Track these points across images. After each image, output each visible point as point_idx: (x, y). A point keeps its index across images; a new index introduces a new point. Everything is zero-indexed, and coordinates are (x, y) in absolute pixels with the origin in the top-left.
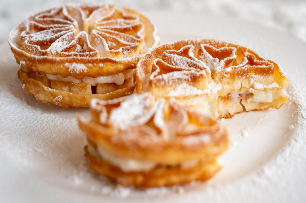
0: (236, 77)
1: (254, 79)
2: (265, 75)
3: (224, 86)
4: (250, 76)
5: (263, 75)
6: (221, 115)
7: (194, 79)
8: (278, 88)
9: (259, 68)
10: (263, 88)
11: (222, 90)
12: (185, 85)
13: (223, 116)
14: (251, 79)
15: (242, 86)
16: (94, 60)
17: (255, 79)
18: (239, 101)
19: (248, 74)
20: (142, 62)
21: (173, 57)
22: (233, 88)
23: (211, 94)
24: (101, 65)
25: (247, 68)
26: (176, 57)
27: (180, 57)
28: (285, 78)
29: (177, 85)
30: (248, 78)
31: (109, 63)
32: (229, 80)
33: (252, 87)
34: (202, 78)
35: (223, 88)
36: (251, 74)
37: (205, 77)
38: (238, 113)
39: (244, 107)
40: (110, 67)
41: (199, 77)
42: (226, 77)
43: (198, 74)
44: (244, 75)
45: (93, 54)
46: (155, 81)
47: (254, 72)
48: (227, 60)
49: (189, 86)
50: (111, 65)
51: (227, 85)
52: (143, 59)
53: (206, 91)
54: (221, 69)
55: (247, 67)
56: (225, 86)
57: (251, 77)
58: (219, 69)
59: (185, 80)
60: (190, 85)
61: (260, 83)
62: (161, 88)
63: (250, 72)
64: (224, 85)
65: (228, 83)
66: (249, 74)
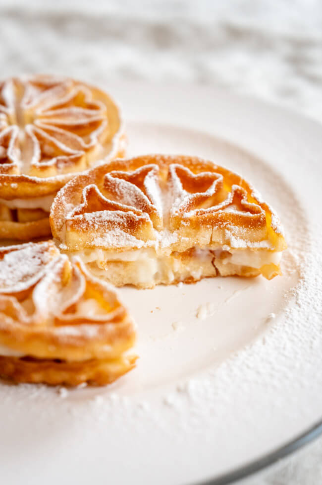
0: (201, 226)
1: (231, 232)
2: (250, 228)
3: (181, 238)
4: (225, 227)
5: (247, 227)
6: (179, 278)
7: (132, 225)
8: (270, 249)
9: (241, 217)
10: (246, 247)
11: (179, 243)
12: (118, 231)
13: (182, 278)
14: (227, 231)
15: (213, 240)
16: (3, 178)
17: (233, 232)
18: (211, 260)
19: (222, 224)
20: (68, 187)
21: (118, 183)
22: (197, 242)
23: (160, 248)
24: (14, 185)
25: (220, 215)
26: (122, 184)
27: (128, 184)
28: (282, 236)
29: (107, 231)
30: (222, 230)
31: (27, 184)
32: (188, 231)
33: (228, 243)
34: (143, 224)
35: (180, 240)
36: (227, 224)
37: (148, 223)
38: (208, 277)
39: (216, 269)
40: (28, 189)
41: (139, 222)
42: (183, 226)
43: (137, 218)
44: (217, 224)
45: (6, 167)
46: (71, 223)
47: (232, 222)
48: (195, 196)
49: (124, 234)
50: (30, 186)
51: (187, 237)
52: (72, 183)
53: (150, 243)
54: (179, 211)
55: (222, 213)
56: (183, 238)
57: (228, 229)
58: (177, 212)
59: (119, 224)
60: (126, 232)
61: (241, 238)
62: (81, 233)
63: (227, 221)
64: (180, 236)
65: (188, 235)
66: (225, 224)
